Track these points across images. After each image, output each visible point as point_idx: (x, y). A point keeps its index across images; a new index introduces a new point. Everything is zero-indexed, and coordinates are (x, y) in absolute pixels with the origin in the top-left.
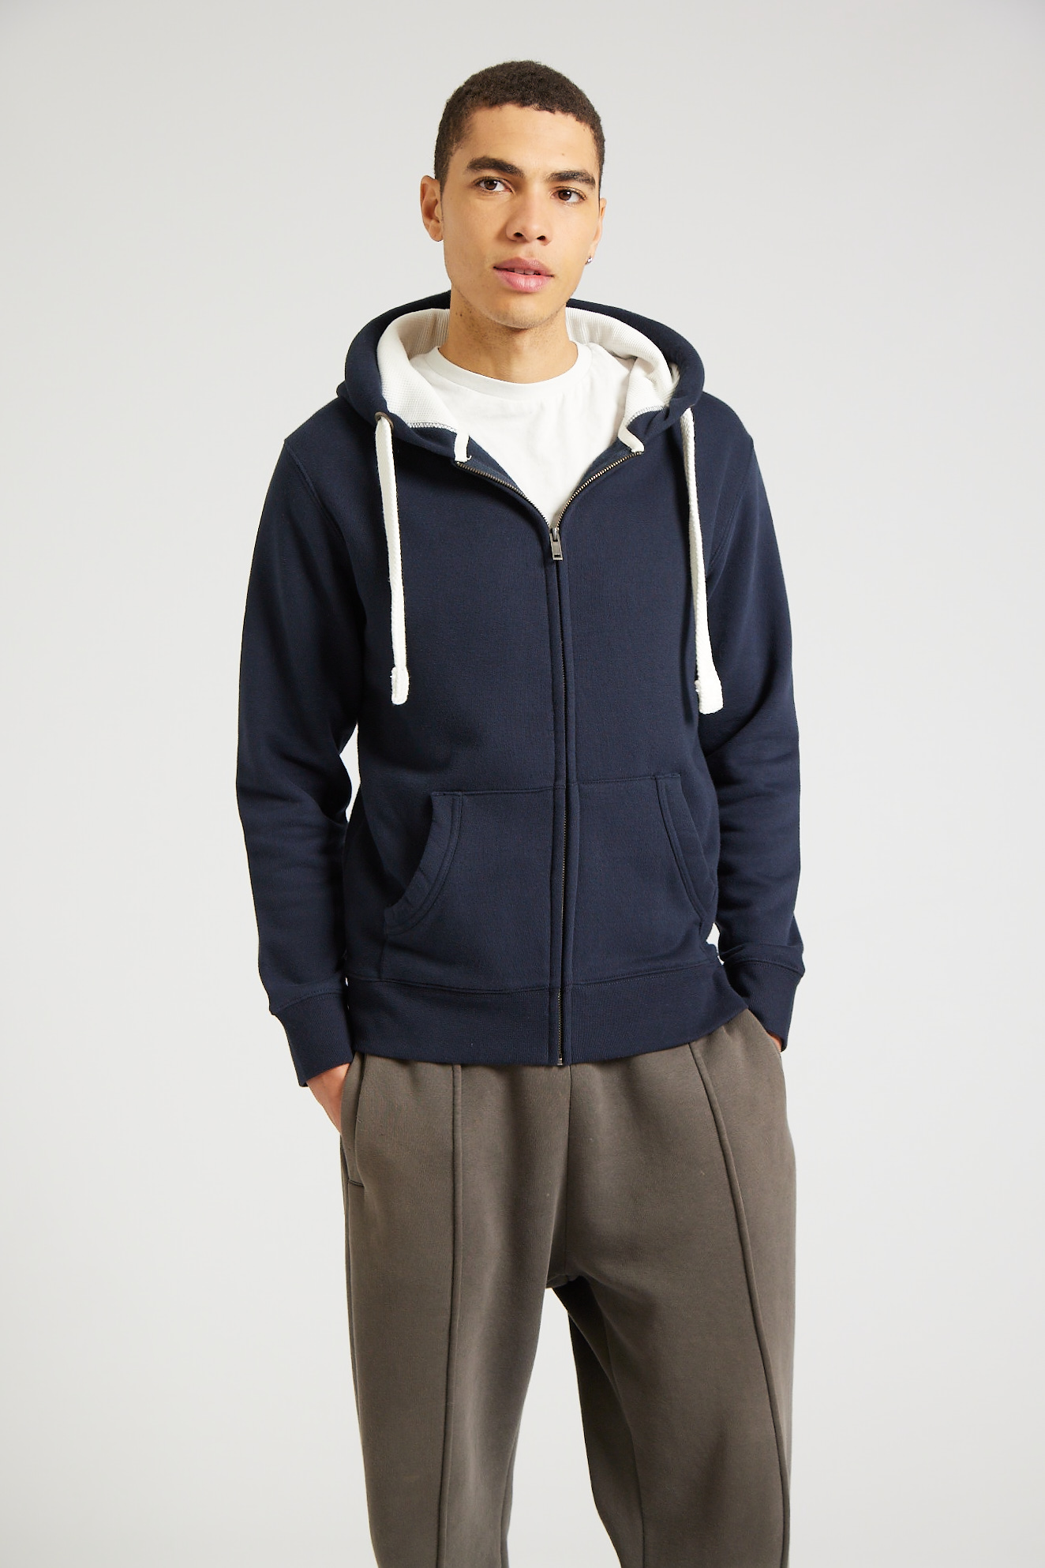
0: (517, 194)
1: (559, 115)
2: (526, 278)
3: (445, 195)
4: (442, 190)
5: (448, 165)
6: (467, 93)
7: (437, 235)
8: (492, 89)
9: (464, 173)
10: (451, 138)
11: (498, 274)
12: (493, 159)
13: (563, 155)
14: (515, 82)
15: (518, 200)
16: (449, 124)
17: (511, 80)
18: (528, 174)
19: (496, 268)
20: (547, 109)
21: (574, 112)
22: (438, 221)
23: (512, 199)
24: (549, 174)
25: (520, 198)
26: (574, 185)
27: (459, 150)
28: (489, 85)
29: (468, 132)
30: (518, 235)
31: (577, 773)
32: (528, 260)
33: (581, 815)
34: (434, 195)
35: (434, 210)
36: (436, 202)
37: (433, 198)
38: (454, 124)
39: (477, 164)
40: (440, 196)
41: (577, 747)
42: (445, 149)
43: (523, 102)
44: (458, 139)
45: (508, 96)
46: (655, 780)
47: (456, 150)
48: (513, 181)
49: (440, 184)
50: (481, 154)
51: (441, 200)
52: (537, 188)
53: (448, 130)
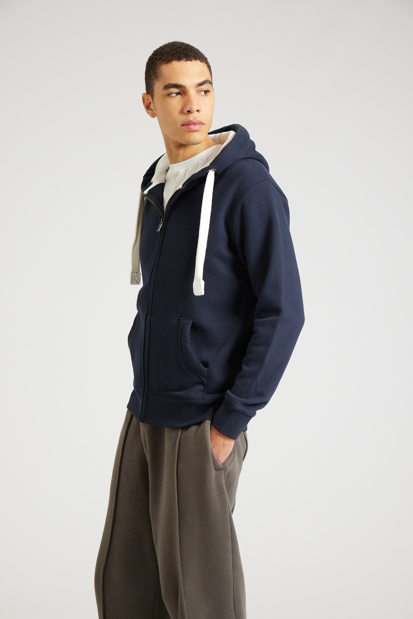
0: (185, 95)
1: (194, 62)
2: (195, 126)
3: (155, 100)
4: (153, 98)
5: (153, 88)
6: (155, 59)
7: (153, 115)
8: (166, 56)
9: (162, 91)
10: (153, 78)
11: (182, 127)
12: (173, 84)
13: (199, 76)
14: (174, 52)
15: (185, 98)
16: (151, 72)
17: (172, 51)
18: (188, 87)
19: (183, 125)
20: (189, 60)
21: (199, 59)
22: (152, 110)
23: (183, 98)
24: (196, 84)
25: (187, 96)
26: (206, 87)
27: (158, 82)
28: (164, 54)
29: (160, 75)
30: (189, 111)
31: (151, 313)
32: (194, 120)
33: (150, 329)
34: (149, 100)
35: (150, 106)
36: (150, 103)
37: (148, 102)
38: (153, 72)
39: (167, 87)
40: (152, 101)
41: (152, 303)
42: (151, 82)
43: (179, 59)
44: (156, 78)
45: (173, 58)
46: (179, 320)
47: (156, 82)
48: (182, 91)
49: (151, 96)
50: (167, 82)
51: (153, 102)
52: (192, 92)
53: (151, 75)
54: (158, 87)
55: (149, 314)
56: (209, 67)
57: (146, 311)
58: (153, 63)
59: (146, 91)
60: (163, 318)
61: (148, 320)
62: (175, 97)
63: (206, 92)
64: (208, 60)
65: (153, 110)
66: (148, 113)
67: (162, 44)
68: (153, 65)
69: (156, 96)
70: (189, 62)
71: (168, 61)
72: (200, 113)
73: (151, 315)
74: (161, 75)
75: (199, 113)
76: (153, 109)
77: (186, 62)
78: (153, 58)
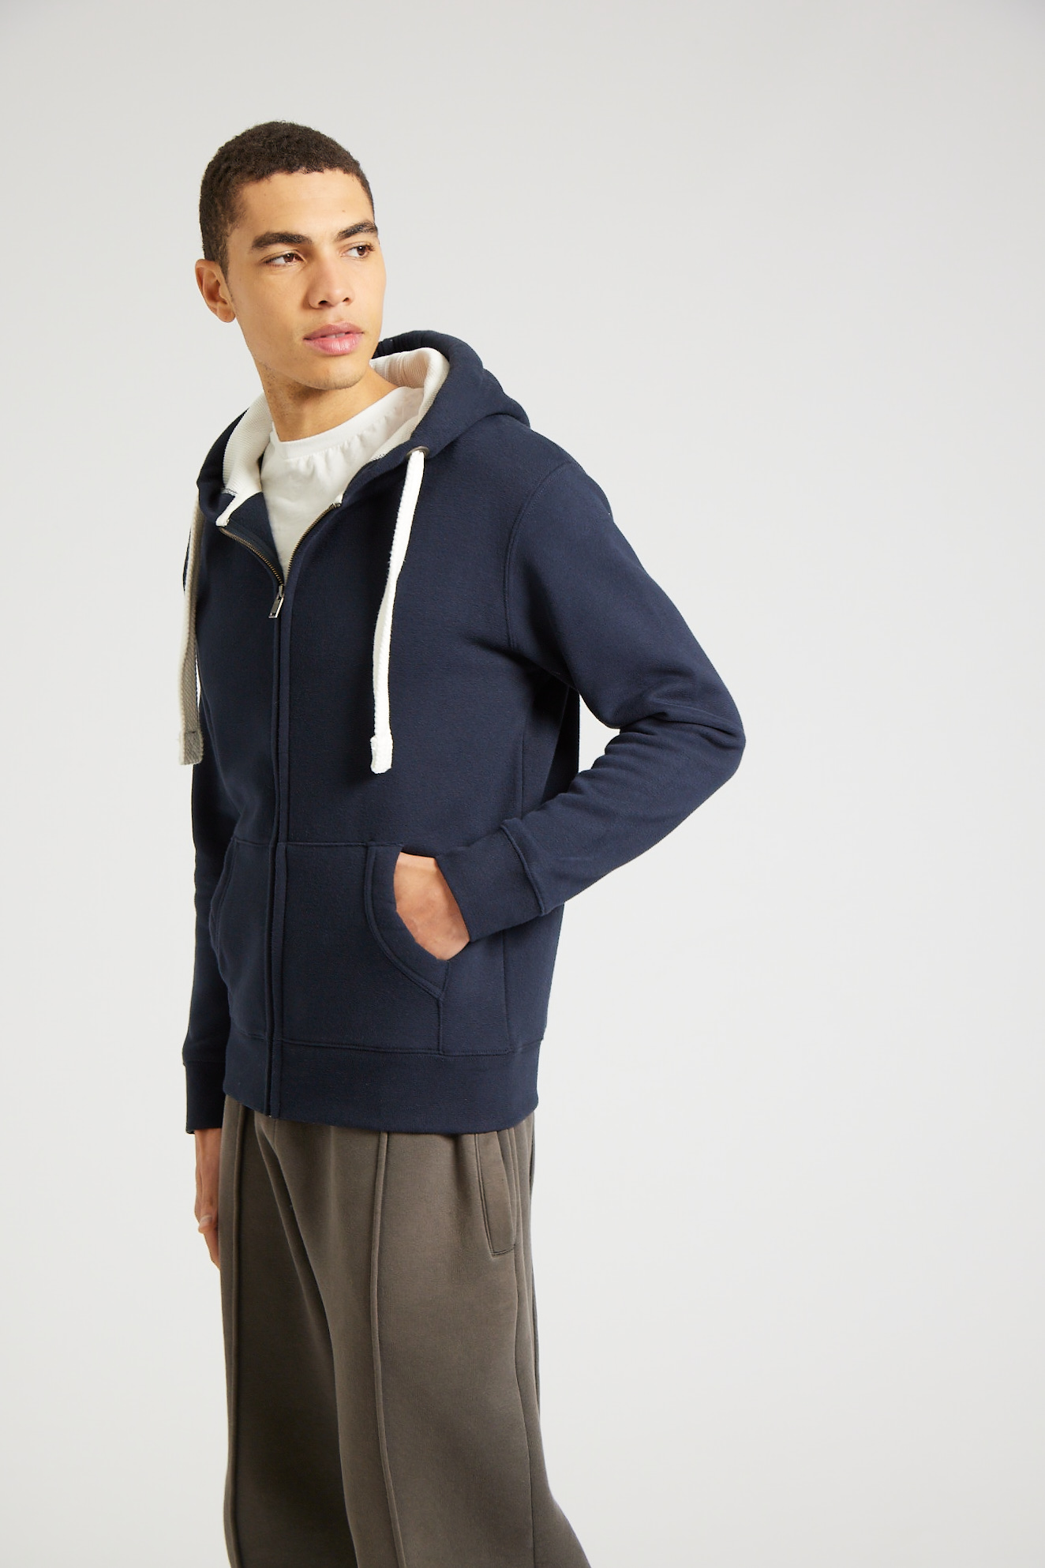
0: (309, 262)
1: (328, 173)
2: (339, 341)
3: (230, 277)
4: (225, 272)
5: (224, 245)
6: (226, 171)
7: (227, 316)
8: (254, 163)
9: (249, 253)
10: (223, 219)
11: (308, 343)
12: (278, 234)
13: (343, 211)
14: (275, 150)
15: (311, 268)
16: (216, 206)
17: (270, 149)
18: (316, 240)
19: (307, 338)
20: (315, 170)
21: (340, 166)
22: (224, 302)
23: (304, 268)
24: (336, 234)
25: (314, 263)
26: (361, 239)
27: (236, 231)
28: (248, 158)
29: (242, 210)
30: (323, 302)
31: (288, 835)
32: (337, 324)
33: (287, 876)
34: (214, 276)
35: (218, 291)
36: (218, 284)
37: (213, 281)
38: (223, 204)
39: (262, 242)
40: (223, 277)
41: (289, 809)
42: (217, 231)
43: (290, 168)
44: (232, 220)
45: (273, 166)
46: (366, 847)
47: (231, 231)
48: (301, 248)
49: (221, 266)
50: (263, 230)
51: (227, 282)
52: (327, 251)
53: (216, 211)
54: (238, 242)
55: (283, 835)
56: (365, 184)
57: (274, 830)
58: (220, 181)
59: (203, 252)
60: (322, 844)
61: (280, 854)
62: (284, 266)
63: (363, 250)
64: (364, 167)
65: (227, 302)
66: (214, 310)
67: (239, 131)
68: (222, 184)
69: (232, 268)
70: (316, 174)
71: (260, 174)
72: (352, 304)
73: (288, 840)
74: (245, 211)
75: (349, 304)
76: (228, 299)
77: (307, 176)
78: (219, 169)
